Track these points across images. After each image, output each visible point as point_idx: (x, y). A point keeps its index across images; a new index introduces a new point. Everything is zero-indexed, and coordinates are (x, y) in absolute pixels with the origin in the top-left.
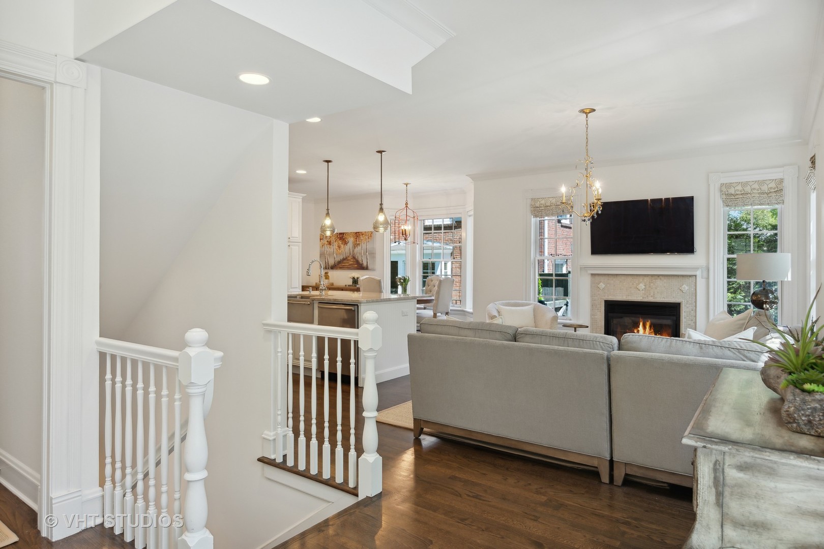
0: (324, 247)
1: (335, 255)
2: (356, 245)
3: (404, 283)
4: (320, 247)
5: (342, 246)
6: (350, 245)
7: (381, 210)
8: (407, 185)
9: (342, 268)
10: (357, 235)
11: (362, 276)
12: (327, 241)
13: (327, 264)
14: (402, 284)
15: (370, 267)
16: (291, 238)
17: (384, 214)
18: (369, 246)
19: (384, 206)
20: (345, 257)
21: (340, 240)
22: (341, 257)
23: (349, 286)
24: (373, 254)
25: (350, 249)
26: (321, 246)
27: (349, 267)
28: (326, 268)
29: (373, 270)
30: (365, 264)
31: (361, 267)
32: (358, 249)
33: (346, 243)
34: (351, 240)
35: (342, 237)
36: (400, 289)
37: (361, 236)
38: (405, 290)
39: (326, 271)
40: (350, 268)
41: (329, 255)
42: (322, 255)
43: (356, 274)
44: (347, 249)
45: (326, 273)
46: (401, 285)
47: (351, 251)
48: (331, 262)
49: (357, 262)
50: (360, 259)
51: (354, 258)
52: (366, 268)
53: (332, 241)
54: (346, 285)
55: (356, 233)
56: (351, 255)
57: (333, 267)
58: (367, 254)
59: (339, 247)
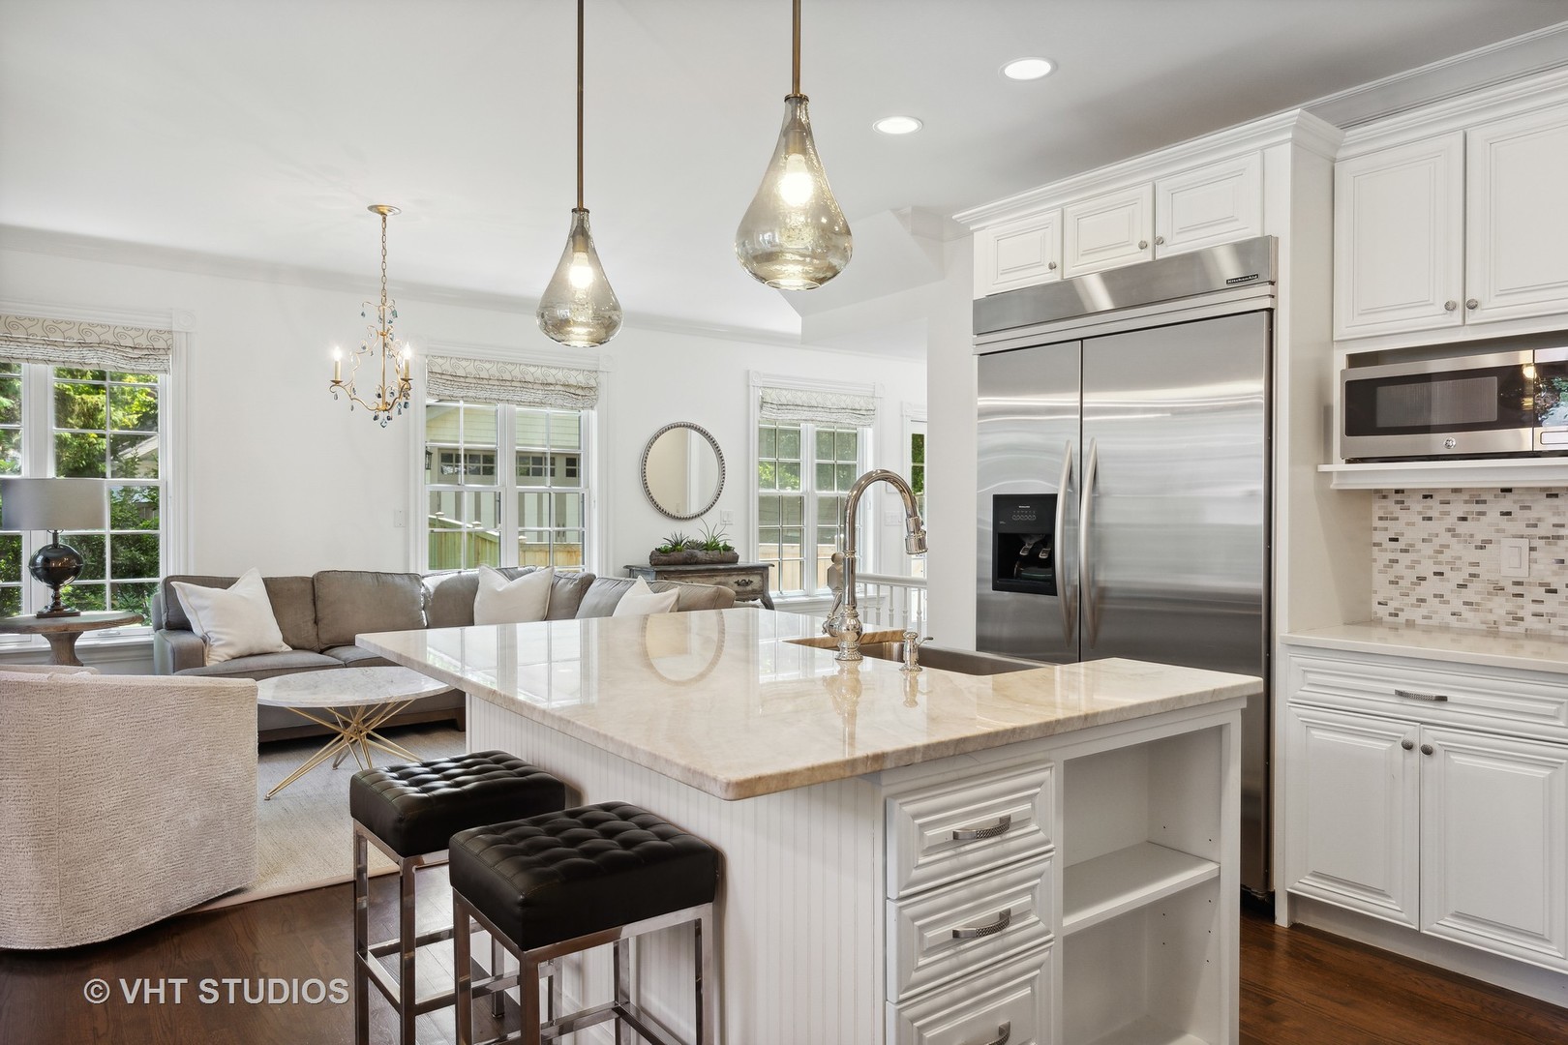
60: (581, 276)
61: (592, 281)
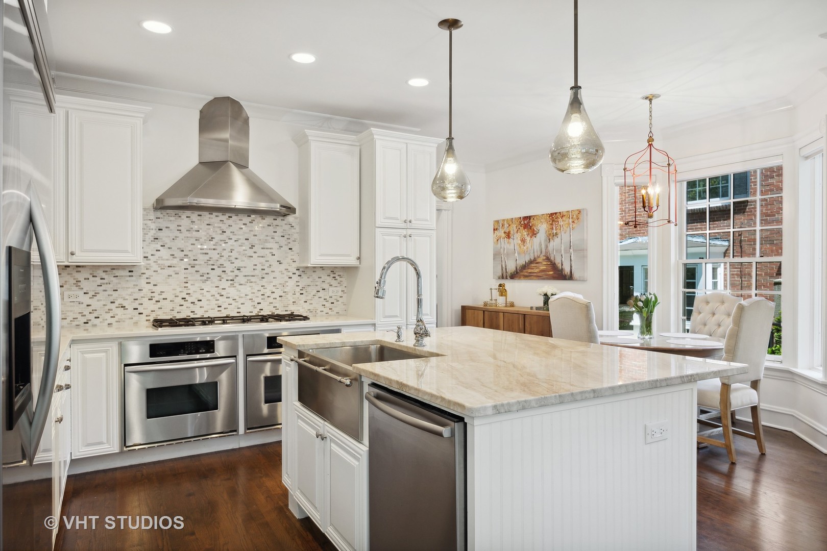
0: (499, 241)
1: (516, 254)
2: (551, 236)
3: (645, 310)
4: (494, 243)
5: (528, 239)
6: (541, 236)
7: (576, 103)
8: (651, 100)
9: (528, 277)
10: (553, 217)
11: (560, 290)
12: (505, 233)
13: (504, 270)
14: (640, 311)
15: (576, 274)
16: (413, 222)
17: (586, 119)
18: (575, 237)
19: (584, 95)
20: (532, 259)
21: (524, 228)
22: (527, 259)
23: (537, 308)
24: (582, 251)
25: (540, 243)
26: (495, 240)
27: (539, 274)
28: (503, 278)
29: (583, 280)
30: (567, 270)
31: (559, 275)
32: (555, 244)
33: (534, 234)
34: (543, 228)
35: (527, 223)
36: (636, 321)
37: (560, 220)
38: (647, 326)
39: (502, 282)
40: (541, 276)
41: (508, 254)
42: (497, 255)
43: (549, 287)
44: (535, 245)
45: (500, 285)
46: (638, 312)
47: (543, 246)
48: (511, 267)
49: (553, 266)
50: (558, 261)
51: (548, 259)
52: (570, 277)
53: (512, 232)
54: (532, 308)
55: (552, 214)
56: (544, 253)
57: (513, 276)
58: (571, 250)
59: (523, 241)
60: (576, 129)
61: (580, 134)
